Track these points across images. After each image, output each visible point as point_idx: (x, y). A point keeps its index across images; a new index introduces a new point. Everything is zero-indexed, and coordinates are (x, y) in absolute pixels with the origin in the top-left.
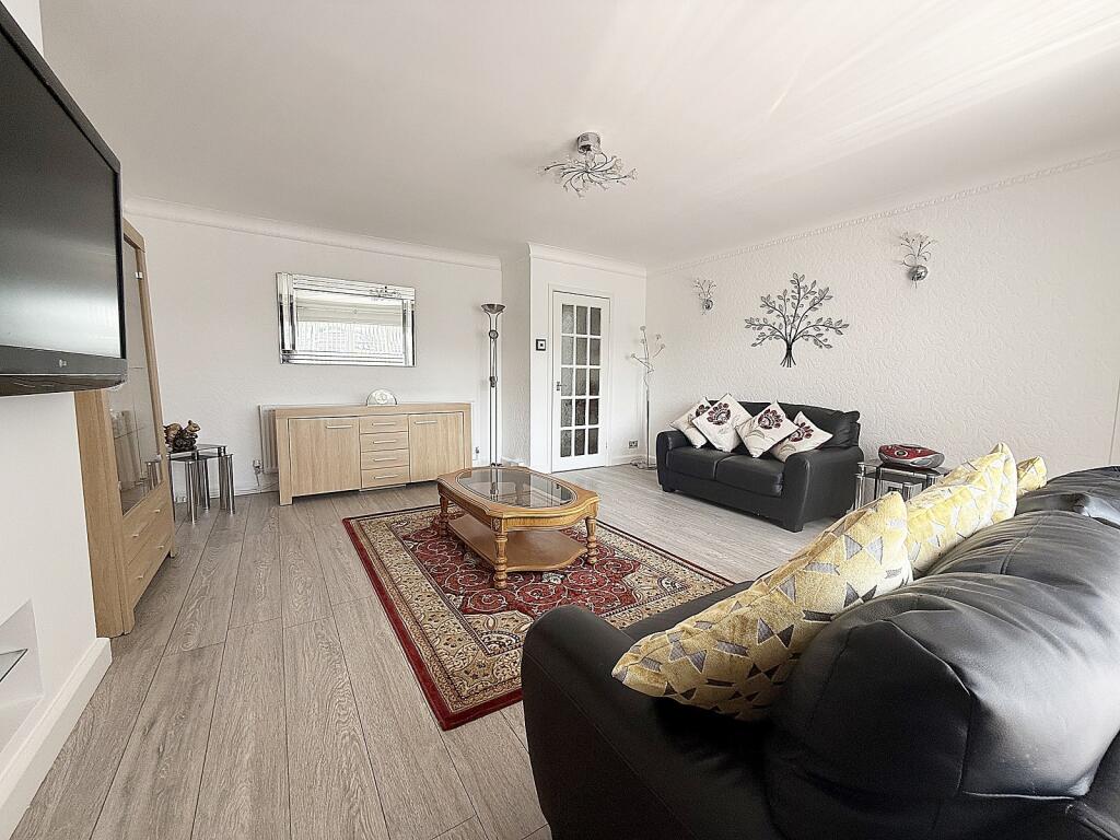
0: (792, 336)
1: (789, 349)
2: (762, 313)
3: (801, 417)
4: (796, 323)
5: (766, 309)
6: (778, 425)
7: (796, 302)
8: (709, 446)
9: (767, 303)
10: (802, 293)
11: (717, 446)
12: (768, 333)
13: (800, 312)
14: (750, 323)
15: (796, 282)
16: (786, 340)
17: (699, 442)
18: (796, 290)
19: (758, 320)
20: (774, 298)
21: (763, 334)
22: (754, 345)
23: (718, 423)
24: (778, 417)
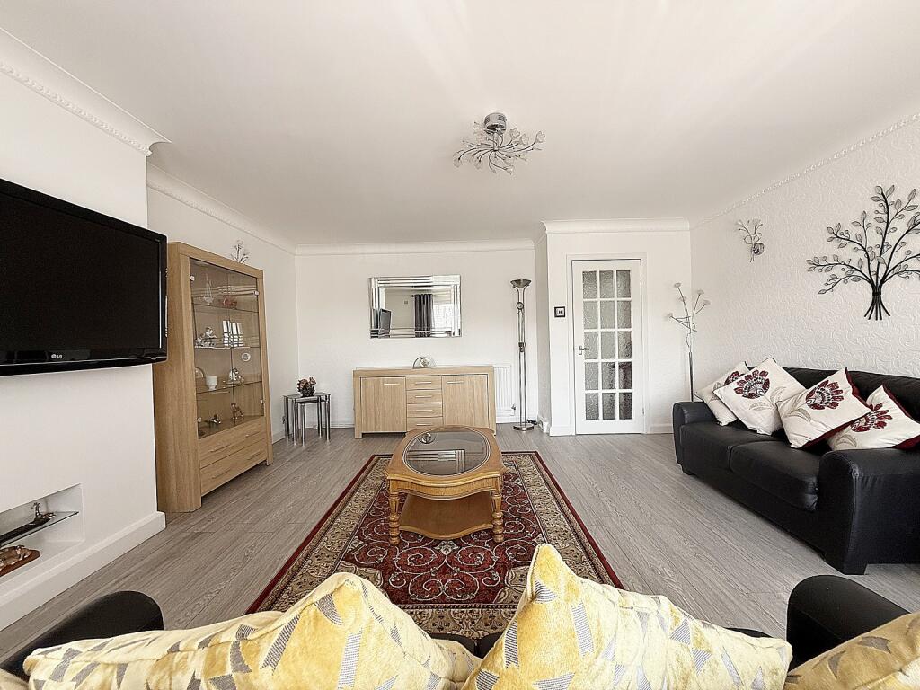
0: (881, 276)
1: (877, 293)
2: (830, 250)
3: (880, 396)
4: (886, 255)
5: (836, 243)
6: (834, 405)
7: (883, 226)
8: (738, 424)
9: (837, 235)
10: (892, 211)
11: (749, 426)
12: (841, 274)
13: (892, 239)
14: (815, 264)
15: (883, 198)
16: (871, 282)
17: (725, 418)
18: (881, 210)
19: (825, 258)
20: (847, 226)
21: (835, 277)
22: (822, 292)
23: (751, 396)
24: (838, 392)
